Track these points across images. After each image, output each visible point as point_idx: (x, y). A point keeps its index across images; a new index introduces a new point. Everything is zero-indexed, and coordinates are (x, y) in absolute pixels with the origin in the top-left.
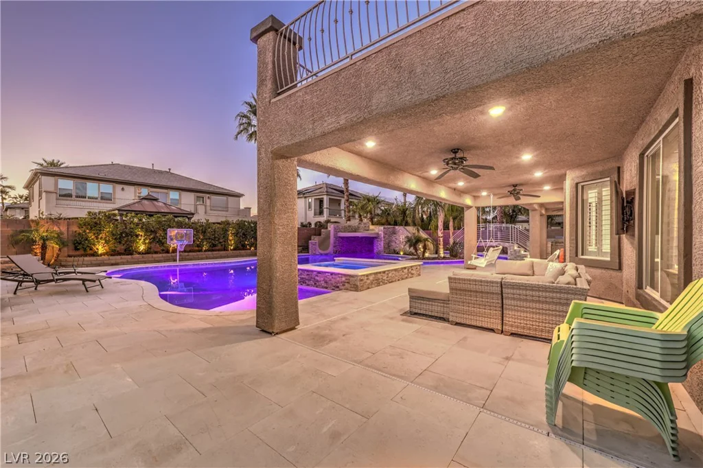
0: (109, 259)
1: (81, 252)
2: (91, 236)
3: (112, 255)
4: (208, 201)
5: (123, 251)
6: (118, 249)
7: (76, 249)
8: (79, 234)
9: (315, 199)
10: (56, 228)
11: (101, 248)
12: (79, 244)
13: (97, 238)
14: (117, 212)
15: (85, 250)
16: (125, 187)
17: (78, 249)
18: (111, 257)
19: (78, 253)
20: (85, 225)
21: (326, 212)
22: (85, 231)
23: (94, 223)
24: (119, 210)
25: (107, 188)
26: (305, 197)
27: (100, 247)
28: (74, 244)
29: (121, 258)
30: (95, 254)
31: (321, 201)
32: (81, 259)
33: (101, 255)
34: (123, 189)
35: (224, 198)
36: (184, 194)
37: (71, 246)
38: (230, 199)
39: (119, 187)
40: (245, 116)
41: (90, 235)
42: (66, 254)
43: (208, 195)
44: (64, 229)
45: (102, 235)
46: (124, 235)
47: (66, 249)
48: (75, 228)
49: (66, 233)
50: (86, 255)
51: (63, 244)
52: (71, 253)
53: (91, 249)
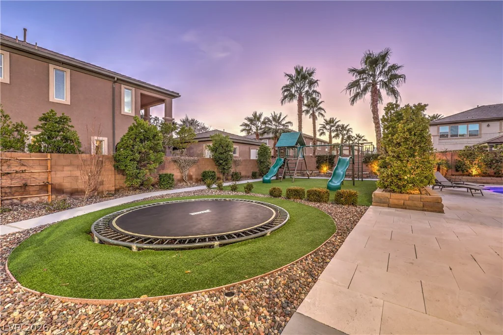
1: (460, 173)
2: (467, 162)
3: (483, 176)
5: (493, 174)
6: (488, 172)
7: (457, 171)
8: (459, 161)
10: (444, 158)
11: (474, 171)
12: (460, 167)
13: (472, 164)
14: (486, 144)
15: (463, 171)
16: (490, 123)
17: (458, 171)
18: (482, 178)
19: (458, 173)
20: (463, 155)
22: (463, 159)
23: (469, 154)
24: (488, 143)
25: (474, 127)
27: (474, 170)
28: (456, 168)
29: (492, 179)
30: (470, 175)
32: (461, 177)
33: (475, 176)
34: (488, 126)
37: (454, 169)
39: (484, 125)
41: (466, 162)
42: (450, 174)
44: (449, 158)
45: (476, 162)
46: (494, 162)
47: (450, 171)
48: (456, 157)
49: (450, 160)
50: (464, 175)
51: (449, 167)
52: (453, 173)
53: (467, 171)
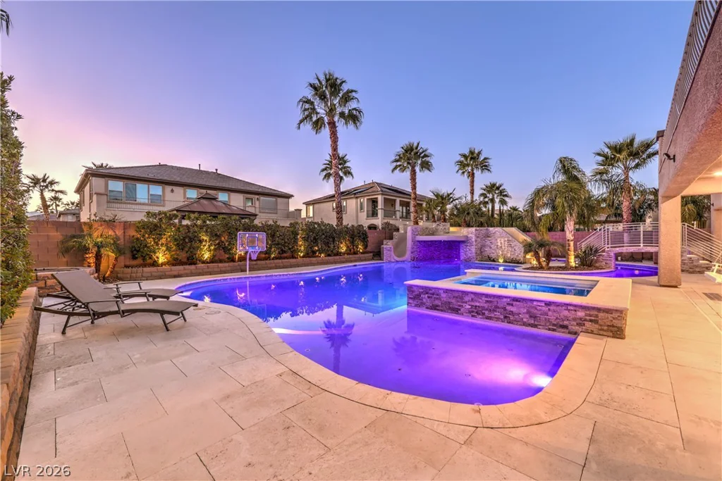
0: (171, 270)
1: (139, 261)
2: (151, 241)
3: (173, 265)
4: (257, 203)
5: (185, 260)
6: (180, 258)
7: (134, 258)
8: (137, 239)
9: (368, 199)
10: (111, 233)
11: (161, 257)
12: (138, 251)
13: (157, 245)
14: (175, 212)
15: (144, 259)
16: (174, 188)
17: (136, 258)
18: (174, 268)
19: (135, 262)
20: (144, 228)
21: (380, 213)
22: (144, 236)
23: (153, 227)
24: (177, 211)
25: (157, 190)
26: (357, 198)
27: (161, 255)
28: (132, 252)
29: (185, 269)
30: (155, 264)
31: (374, 202)
32: (141, 269)
33: (163, 264)
34: (172, 191)
35: (273, 199)
36: (233, 195)
37: (128, 255)
38: (280, 200)
39: (168, 188)
40: (308, 101)
41: (149, 240)
42: (123, 264)
43: (257, 197)
44: (119, 233)
45: (163, 241)
46: (187, 240)
47: (122, 257)
48: (132, 232)
49: (122, 237)
50: (145, 266)
51: (119, 251)
52: (128, 263)
53: (150, 258)
